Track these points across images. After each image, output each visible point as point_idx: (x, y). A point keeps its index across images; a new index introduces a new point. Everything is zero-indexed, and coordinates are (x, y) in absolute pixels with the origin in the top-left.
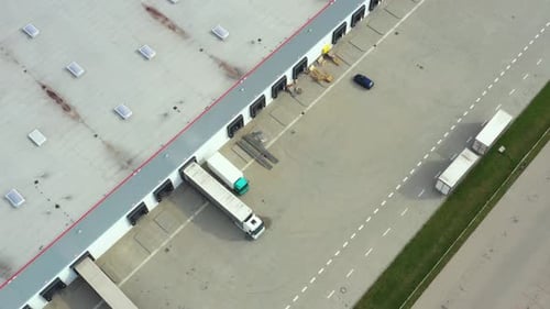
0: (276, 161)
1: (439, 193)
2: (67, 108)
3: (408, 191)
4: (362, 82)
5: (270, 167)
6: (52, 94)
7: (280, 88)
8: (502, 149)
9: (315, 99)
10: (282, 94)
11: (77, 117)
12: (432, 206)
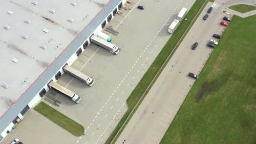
0: (118, 33)
1: (170, 33)
2: (53, 22)
3: (161, 35)
4: (140, 8)
5: (117, 35)
6: (47, 19)
7: (115, 12)
8: (186, 19)
9: (127, 15)
10: (116, 15)
11: (56, 24)
12: (168, 38)
